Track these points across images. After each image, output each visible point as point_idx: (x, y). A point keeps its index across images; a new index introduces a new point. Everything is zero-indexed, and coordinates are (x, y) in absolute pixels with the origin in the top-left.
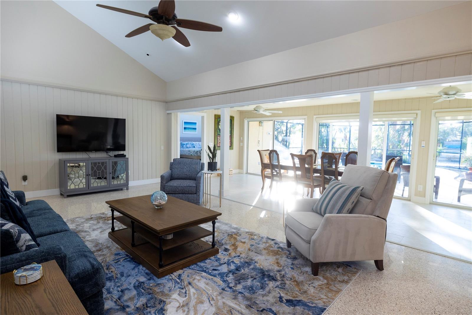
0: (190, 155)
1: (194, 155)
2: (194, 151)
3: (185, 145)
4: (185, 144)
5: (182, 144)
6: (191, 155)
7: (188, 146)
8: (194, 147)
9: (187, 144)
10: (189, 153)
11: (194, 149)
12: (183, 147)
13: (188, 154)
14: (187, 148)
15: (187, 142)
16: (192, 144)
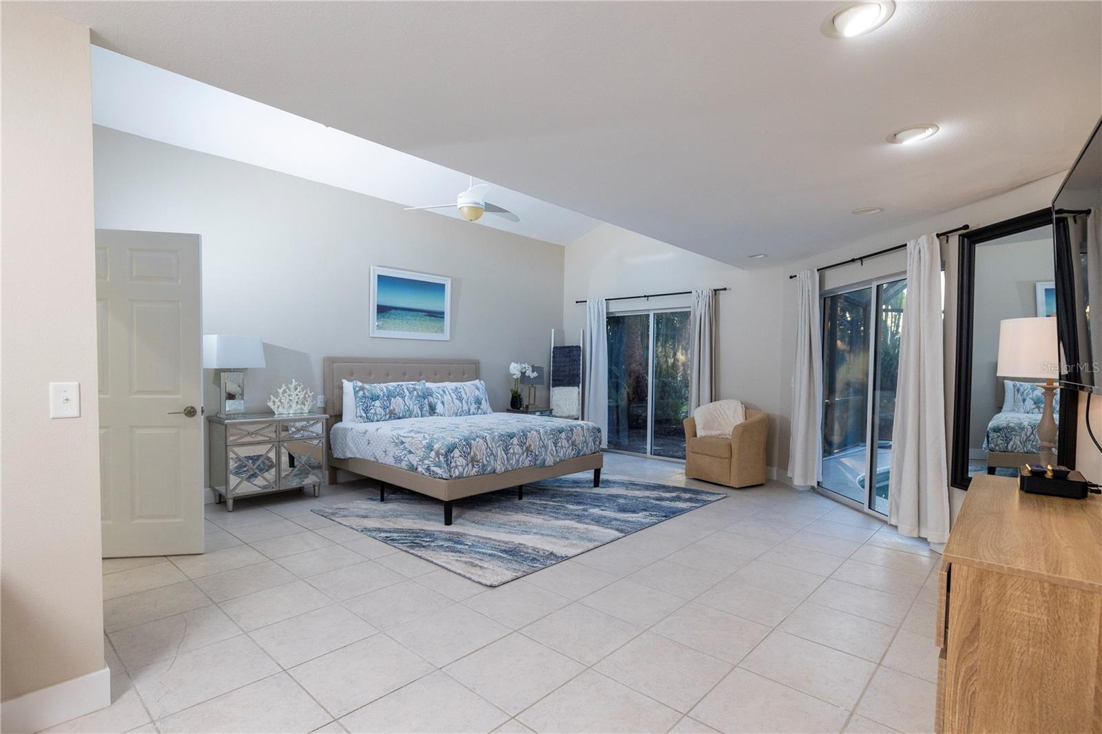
0: (404, 465)
1: (428, 469)
2: (430, 447)
3: (377, 403)
4: (378, 398)
6: (413, 469)
7: (397, 404)
8: (432, 410)
9: (390, 395)
10: (398, 452)
11: (428, 423)
12: (366, 410)
13: (390, 461)
14: (393, 416)
15: (391, 385)
16: (419, 396)
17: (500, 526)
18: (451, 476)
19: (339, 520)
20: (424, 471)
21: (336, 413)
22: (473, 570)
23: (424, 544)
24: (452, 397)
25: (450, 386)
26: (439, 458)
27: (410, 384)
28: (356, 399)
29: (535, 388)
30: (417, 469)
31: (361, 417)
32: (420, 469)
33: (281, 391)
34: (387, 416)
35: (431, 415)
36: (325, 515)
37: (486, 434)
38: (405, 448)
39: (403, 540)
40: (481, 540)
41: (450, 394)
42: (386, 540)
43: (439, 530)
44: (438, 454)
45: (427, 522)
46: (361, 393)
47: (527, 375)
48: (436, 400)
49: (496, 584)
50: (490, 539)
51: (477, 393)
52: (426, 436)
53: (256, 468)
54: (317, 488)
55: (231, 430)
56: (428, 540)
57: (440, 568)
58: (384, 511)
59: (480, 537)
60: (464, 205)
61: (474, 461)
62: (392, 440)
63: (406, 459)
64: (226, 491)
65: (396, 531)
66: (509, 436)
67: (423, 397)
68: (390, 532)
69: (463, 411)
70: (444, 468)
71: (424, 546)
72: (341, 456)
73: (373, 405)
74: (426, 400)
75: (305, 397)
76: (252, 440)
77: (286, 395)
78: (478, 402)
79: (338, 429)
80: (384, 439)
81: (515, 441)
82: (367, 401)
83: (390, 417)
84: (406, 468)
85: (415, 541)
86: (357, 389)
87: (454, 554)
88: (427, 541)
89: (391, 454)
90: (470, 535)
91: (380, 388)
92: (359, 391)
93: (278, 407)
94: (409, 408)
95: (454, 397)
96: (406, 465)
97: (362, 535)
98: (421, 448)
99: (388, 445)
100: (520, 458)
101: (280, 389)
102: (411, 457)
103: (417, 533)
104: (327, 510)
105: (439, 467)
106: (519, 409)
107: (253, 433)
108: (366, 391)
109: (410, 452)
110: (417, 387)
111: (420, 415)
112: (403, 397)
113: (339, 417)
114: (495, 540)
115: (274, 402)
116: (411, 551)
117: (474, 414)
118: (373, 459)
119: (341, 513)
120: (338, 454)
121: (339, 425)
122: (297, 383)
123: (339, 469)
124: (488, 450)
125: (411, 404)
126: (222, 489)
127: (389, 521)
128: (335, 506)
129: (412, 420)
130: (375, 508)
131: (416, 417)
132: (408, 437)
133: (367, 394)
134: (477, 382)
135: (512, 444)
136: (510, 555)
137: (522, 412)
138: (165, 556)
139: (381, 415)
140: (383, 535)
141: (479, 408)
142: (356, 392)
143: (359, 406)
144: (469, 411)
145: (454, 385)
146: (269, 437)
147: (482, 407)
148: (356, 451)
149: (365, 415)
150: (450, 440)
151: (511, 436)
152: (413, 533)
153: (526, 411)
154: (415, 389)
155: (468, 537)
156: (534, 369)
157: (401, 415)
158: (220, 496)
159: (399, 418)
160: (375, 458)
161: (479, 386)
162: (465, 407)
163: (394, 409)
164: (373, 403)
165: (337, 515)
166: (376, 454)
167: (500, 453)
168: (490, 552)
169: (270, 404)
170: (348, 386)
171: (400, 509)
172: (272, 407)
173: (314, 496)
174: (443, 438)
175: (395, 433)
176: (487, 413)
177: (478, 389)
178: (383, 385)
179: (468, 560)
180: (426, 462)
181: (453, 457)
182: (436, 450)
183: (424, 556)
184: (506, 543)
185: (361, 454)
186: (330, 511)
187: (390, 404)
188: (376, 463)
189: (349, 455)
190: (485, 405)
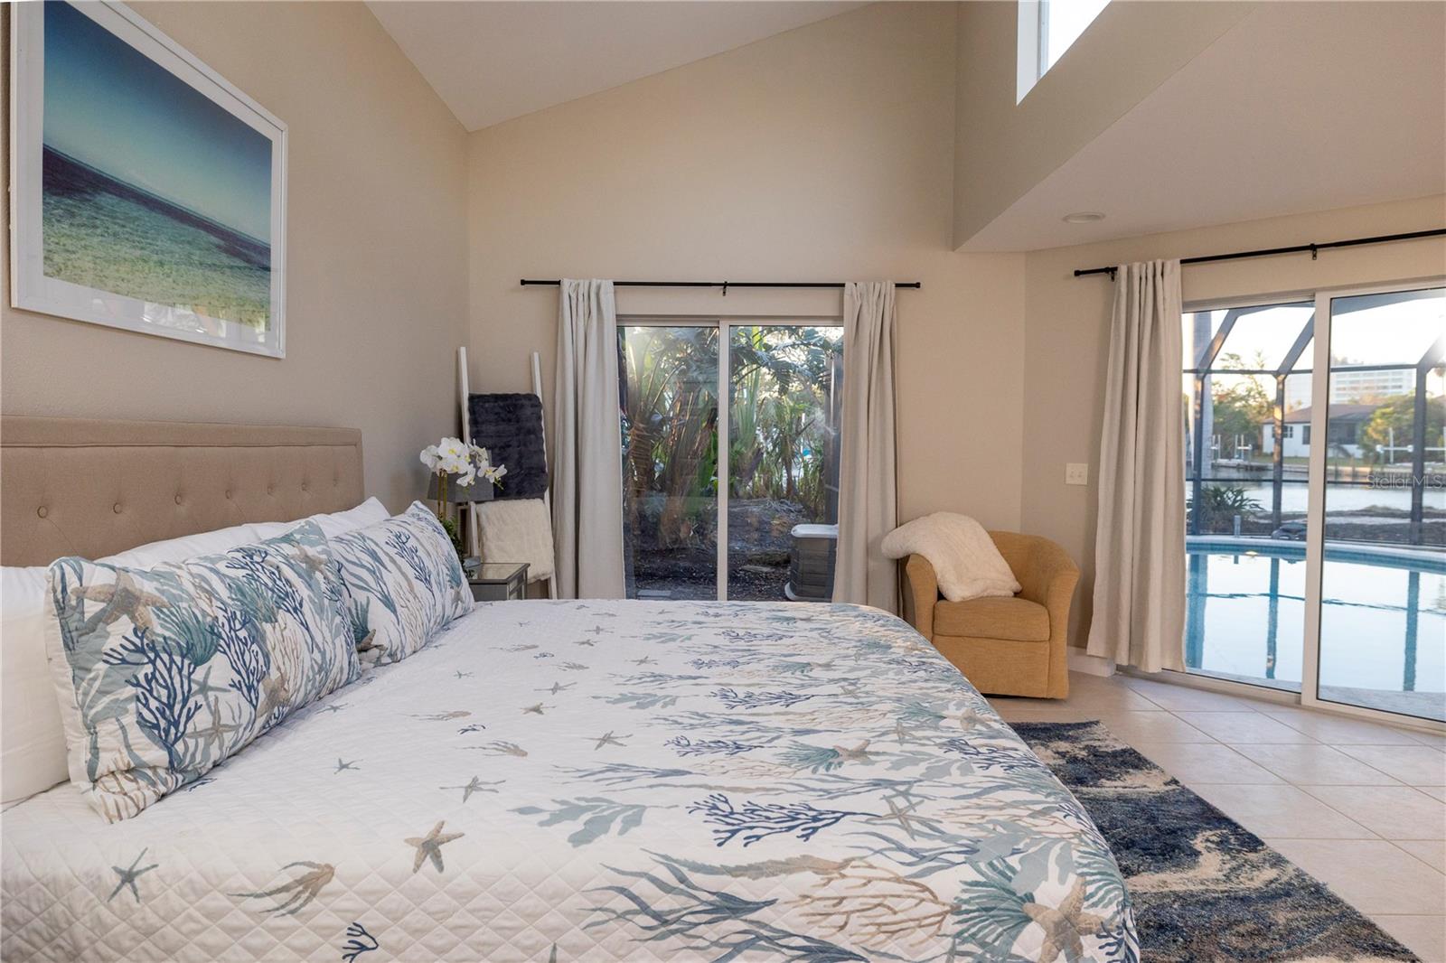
4: (214, 639)
7: (289, 648)
14: (277, 713)
24: (404, 575)
34: (260, 723)
41: (393, 561)
48: (361, 596)
69: (435, 622)
73: (200, 689)
78: (456, 578)
83: (264, 726)
91: (199, 583)
94: (323, 656)
95: (409, 569)
112: (298, 611)
125: (328, 636)
139: (237, 730)
141: (458, 597)
147: (462, 593)
162: (439, 604)
163: (283, 680)
164: (199, 674)
187: (266, 656)
190: (466, 585)
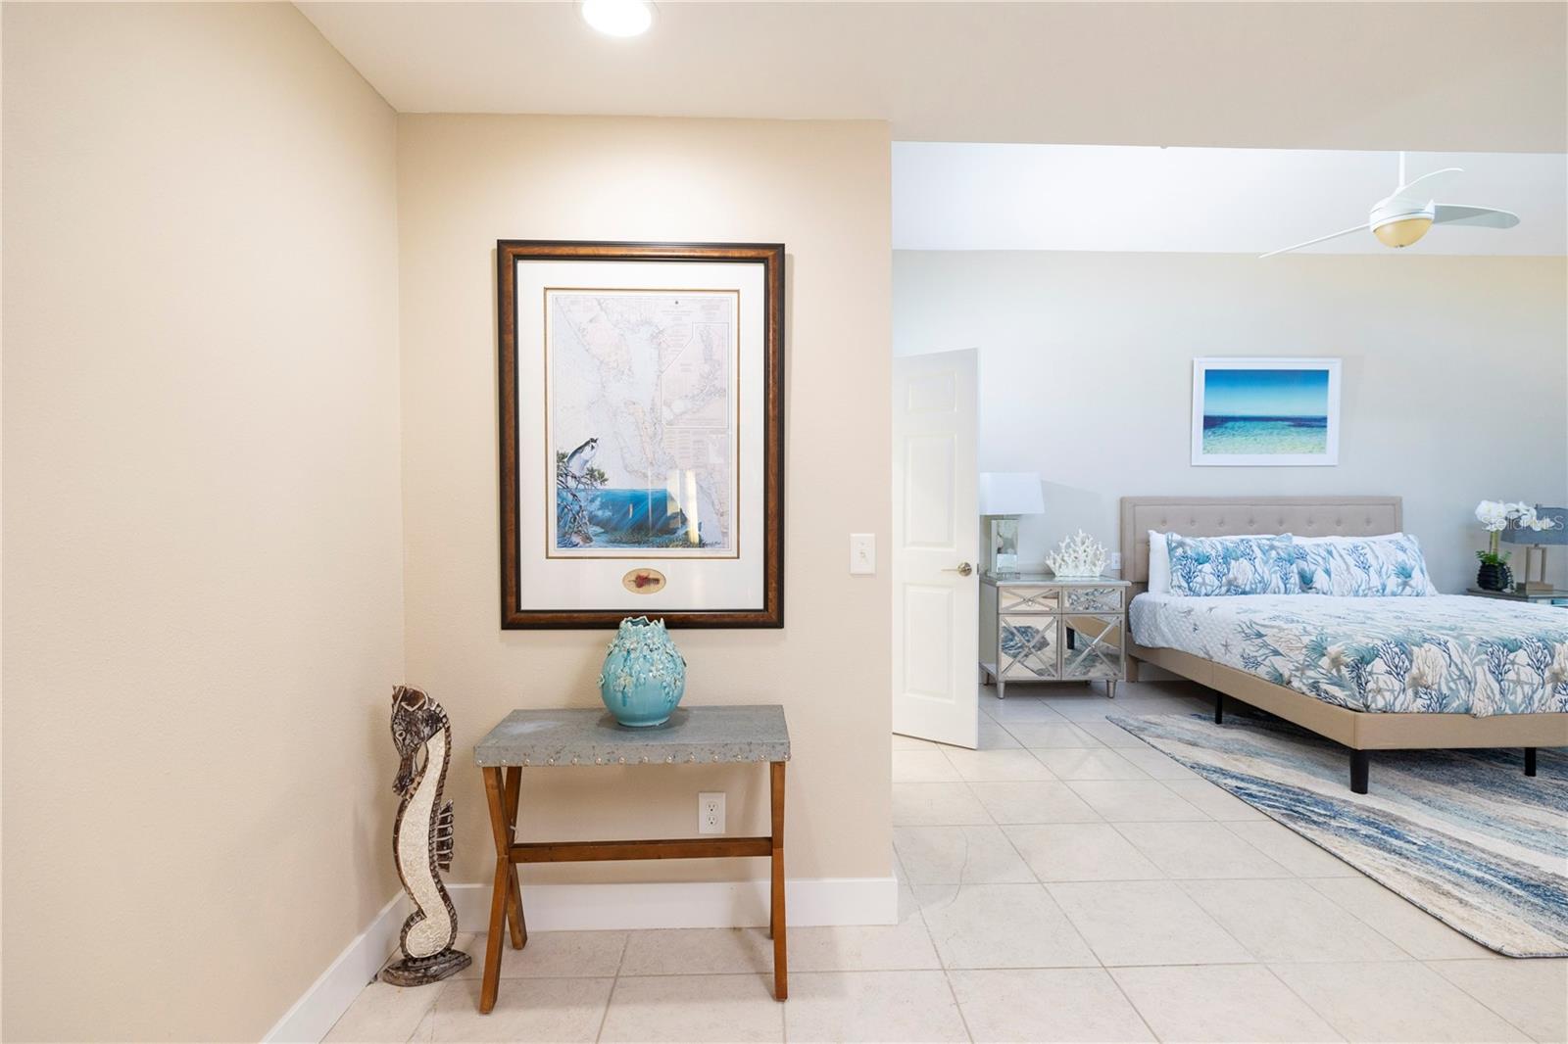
0: (1262, 671)
1: (1315, 686)
2: (1319, 649)
3: (1207, 567)
4: (1207, 559)
5: (1185, 557)
6: (1280, 680)
7: (1241, 570)
8: (1306, 583)
9: (1227, 557)
10: (1251, 649)
11: (1306, 605)
12: (1188, 577)
14: (1234, 589)
15: (1230, 540)
16: (1280, 559)
17: (1488, 822)
18: (1367, 707)
19: (1152, 741)
20: (1305, 689)
21: (1139, 578)
22: (1443, 901)
23: (1315, 818)
24: (1345, 563)
25: (1342, 543)
26: (1339, 671)
27: (1264, 539)
28: (1171, 560)
29: (1544, 551)
30: (1289, 682)
31: (1180, 587)
32: (1296, 683)
33: (1063, 545)
34: (1224, 589)
35: (1303, 591)
36: (1128, 728)
37: (1447, 638)
38: (1266, 645)
39: (1270, 799)
40: (1446, 842)
41: (1341, 556)
42: (1237, 793)
43: (1343, 798)
44: (1336, 662)
45: (1312, 778)
46: (1180, 551)
47: (1523, 523)
48: (1313, 567)
49: (1515, 952)
50: (1469, 844)
51: (1401, 557)
52: (1309, 628)
53: (1033, 647)
54: (1111, 685)
55: (1003, 593)
56: (1323, 812)
57: (1361, 875)
58: (1225, 741)
59: (1444, 835)
60: (1385, 222)
61: (1418, 685)
62: (1240, 629)
63: (1267, 662)
64: (997, 671)
65: (1253, 780)
66: (1505, 646)
67: (1289, 561)
68: (1242, 780)
69: (1369, 589)
70: (1351, 689)
71: (1315, 822)
72: (1146, 643)
73: (1200, 571)
74: (1294, 566)
75: (1095, 555)
76: (1028, 609)
77: (1071, 551)
78: (1405, 574)
79: (1141, 601)
80: (1224, 625)
81: (1521, 657)
82: (1188, 566)
83: (1228, 591)
84: (1267, 677)
85: (1294, 808)
86: (1174, 545)
87: (1386, 855)
88: (1321, 815)
89: (1236, 651)
90: (1417, 825)
91: (1211, 545)
92: (1176, 547)
93: (1060, 567)
94: (1263, 578)
95: (1351, 561)
96: (1268, 673)
97: (1192, 774)
98: (1297, 648)
99: (1231, 636)
100: (1534, 692)
101: (1063, 542)
102: (1278, 662)
103: (1294, 793)
104: (1131, 722)
105: (1339, 686)
106: (1500, 590)
107: (1029, 600)
108: (1188, 548)
109: (1276, 653)
110: (1276, 543)
111: (1283, 590)
112: (1252, 560)
113: (1143, 585)
114: (1483, 851)
115: (1054, 559)
116: (1291, 825)
117: (1394, 594)
118: (1202, 654)
119: (1153, 729)
120: (1143, 639)
121: (1143, 596)
122: (1085, 535)
123: (1143, 661)
124: (1453, 668)
125: (1267, 572)
126: (992, 668)
127: (1237, 760)
128: (1141, 718)
129: (1269, 597)
130: (1208, 732)
131: (1275, 593)
132: (1273, 627)
133: (1189, 552)
134: (1398, 536)
135: (1513, 663)
136: (1538, 895)
137: (1509, 597)
138: (935, 742)
139: (1212, 586)
140: (1234, 783)
141: (1405, 584)
142: (1171, 550)
143: (1177, 570)
144: (1384, 590)
145: (1349, 541)
146: (1047, 606)
147: (1412, 582)
148: (1172, 639)
149: (1186, 585)
150: (1362, 641)
151: (1512, 647)
152: (1288, 791)
153: (1521, 594)
154: (1272, 547)
155: (1412, 827)
156: (1542, 512)
157: (1247, 589)
158: (988, 675)
159: (1244, 593)
160: (1207, 653)
161: (1407, 545)
162: (1376, 582)
163: (1236, 579)
164: (1199, 567)
165: (1146, 732)
166: (1208, 648)
167: (1483, 677)
168: (1480, 874)
169: (1050, 562)
170: (1158, 541)
171: (1254, 743)
172: (1052, 566)
173: (1106, 695)
174: (1349, 637)
175: (1245, 617)
176: (1423, 595)
177: (1404, 550)
178: (1214, 539)
179: (1423, 875)
180: (1310, 673)
181: (1370, 674)
182: (1333, 654)
183: (1319, 841)
184: (1516, 864)
185: (1181, 645)
186: (1136, 724)
187: (1229, 570)
188: (1208, 662)
189: (1160, 643)
190: (1418, 579)
